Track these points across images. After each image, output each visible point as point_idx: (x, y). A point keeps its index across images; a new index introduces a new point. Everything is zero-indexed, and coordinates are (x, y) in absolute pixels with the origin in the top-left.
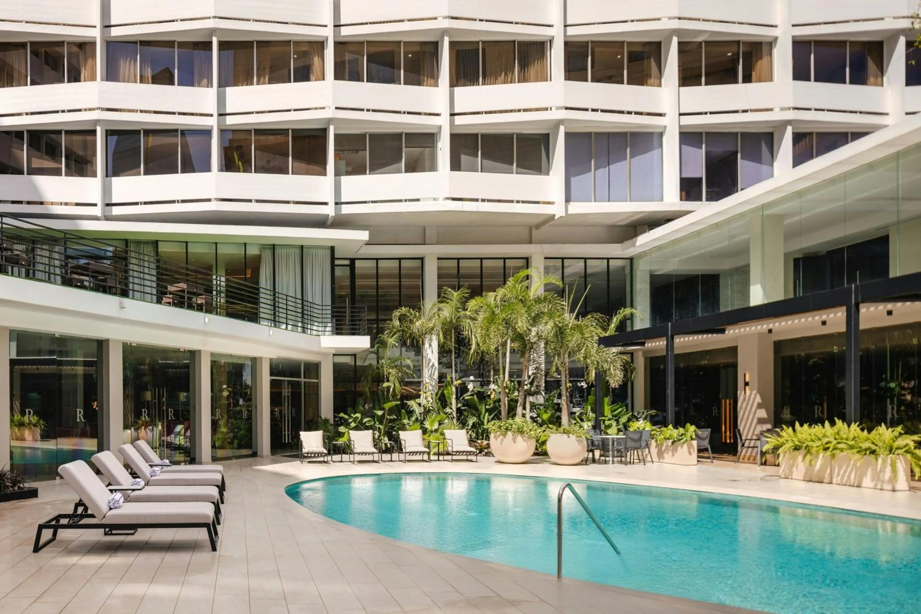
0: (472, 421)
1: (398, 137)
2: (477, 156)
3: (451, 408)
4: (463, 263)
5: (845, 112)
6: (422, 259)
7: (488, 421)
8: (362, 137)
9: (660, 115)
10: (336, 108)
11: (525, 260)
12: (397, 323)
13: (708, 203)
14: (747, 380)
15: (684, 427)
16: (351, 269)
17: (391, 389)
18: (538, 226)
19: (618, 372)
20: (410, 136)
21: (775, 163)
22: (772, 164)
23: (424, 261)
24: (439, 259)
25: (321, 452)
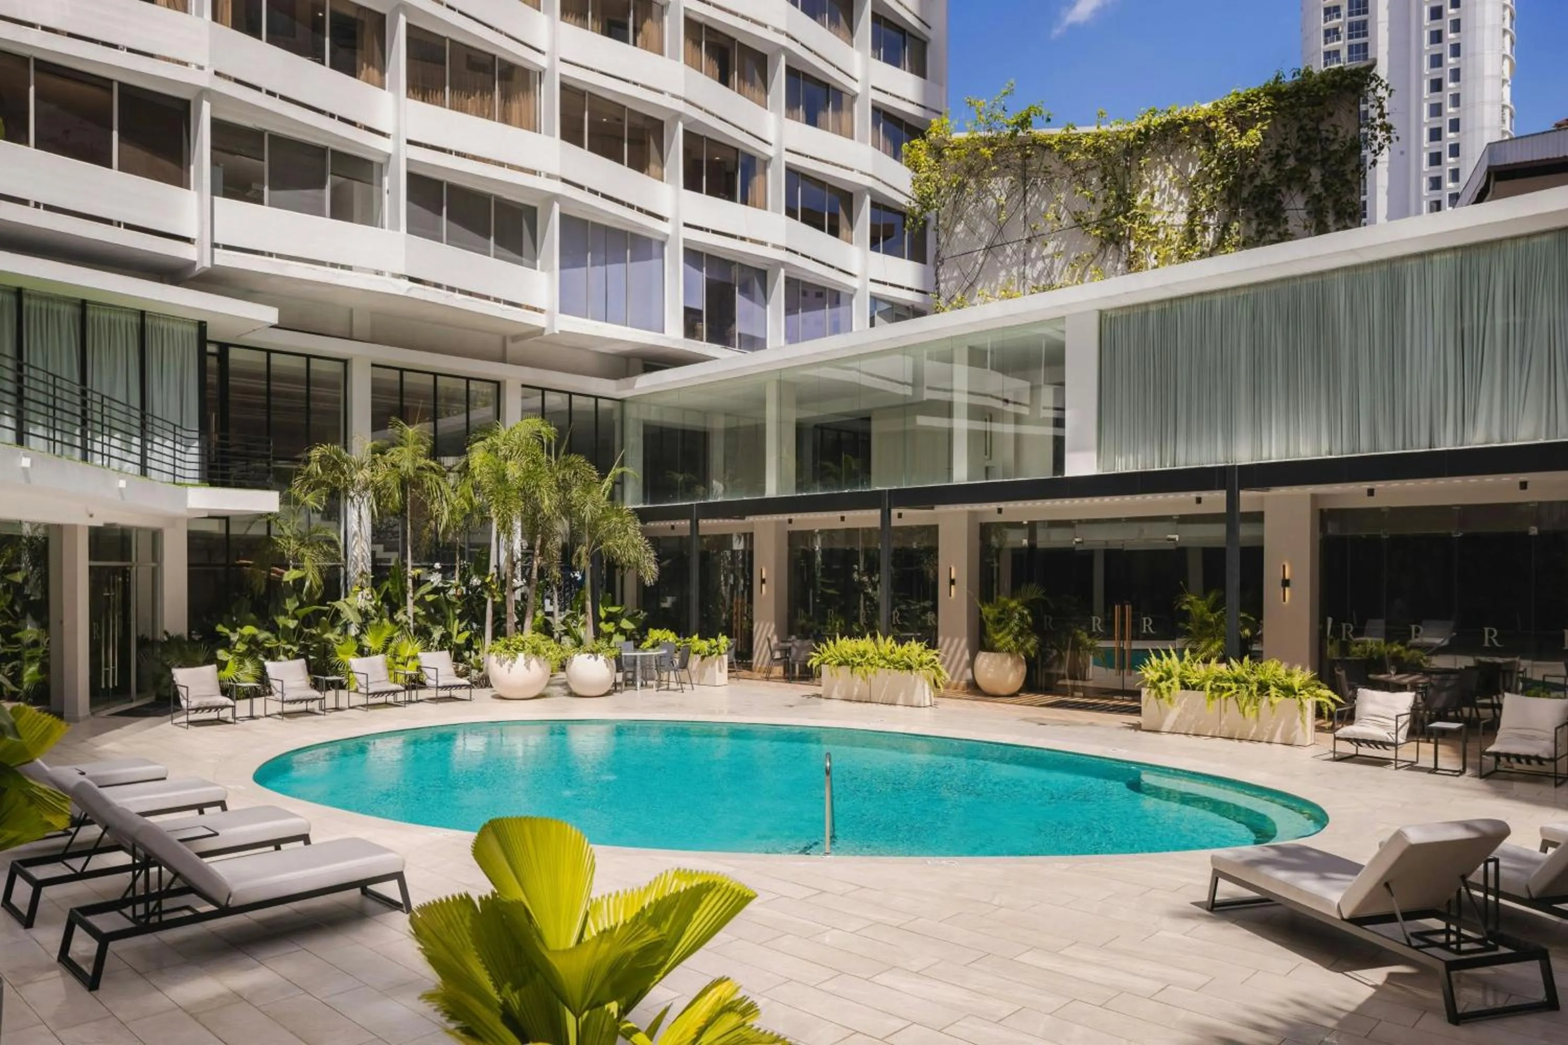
0: (437, 633)
1: (321, 151)
2: (441, 214)
3: (405, 613)
4: (408, 377)
5: (824, 263)
6: (345, 362)
7: (459, 633)
8: (257, 135)
9: (661, 218)
10: (216, 73)
11: (495, 385)
12: (315, 467)
13: (708, 344)
14: (764, 577)
15: (716, 638)
16: (219, 361)
17: (307, 584)
18: (516, 338)
19: (653, 566)
20: (338, 155)
21: (768, 307)
22: (765, 308)
23: (348, 366)
24: (373, 365)
25: (224, 704)
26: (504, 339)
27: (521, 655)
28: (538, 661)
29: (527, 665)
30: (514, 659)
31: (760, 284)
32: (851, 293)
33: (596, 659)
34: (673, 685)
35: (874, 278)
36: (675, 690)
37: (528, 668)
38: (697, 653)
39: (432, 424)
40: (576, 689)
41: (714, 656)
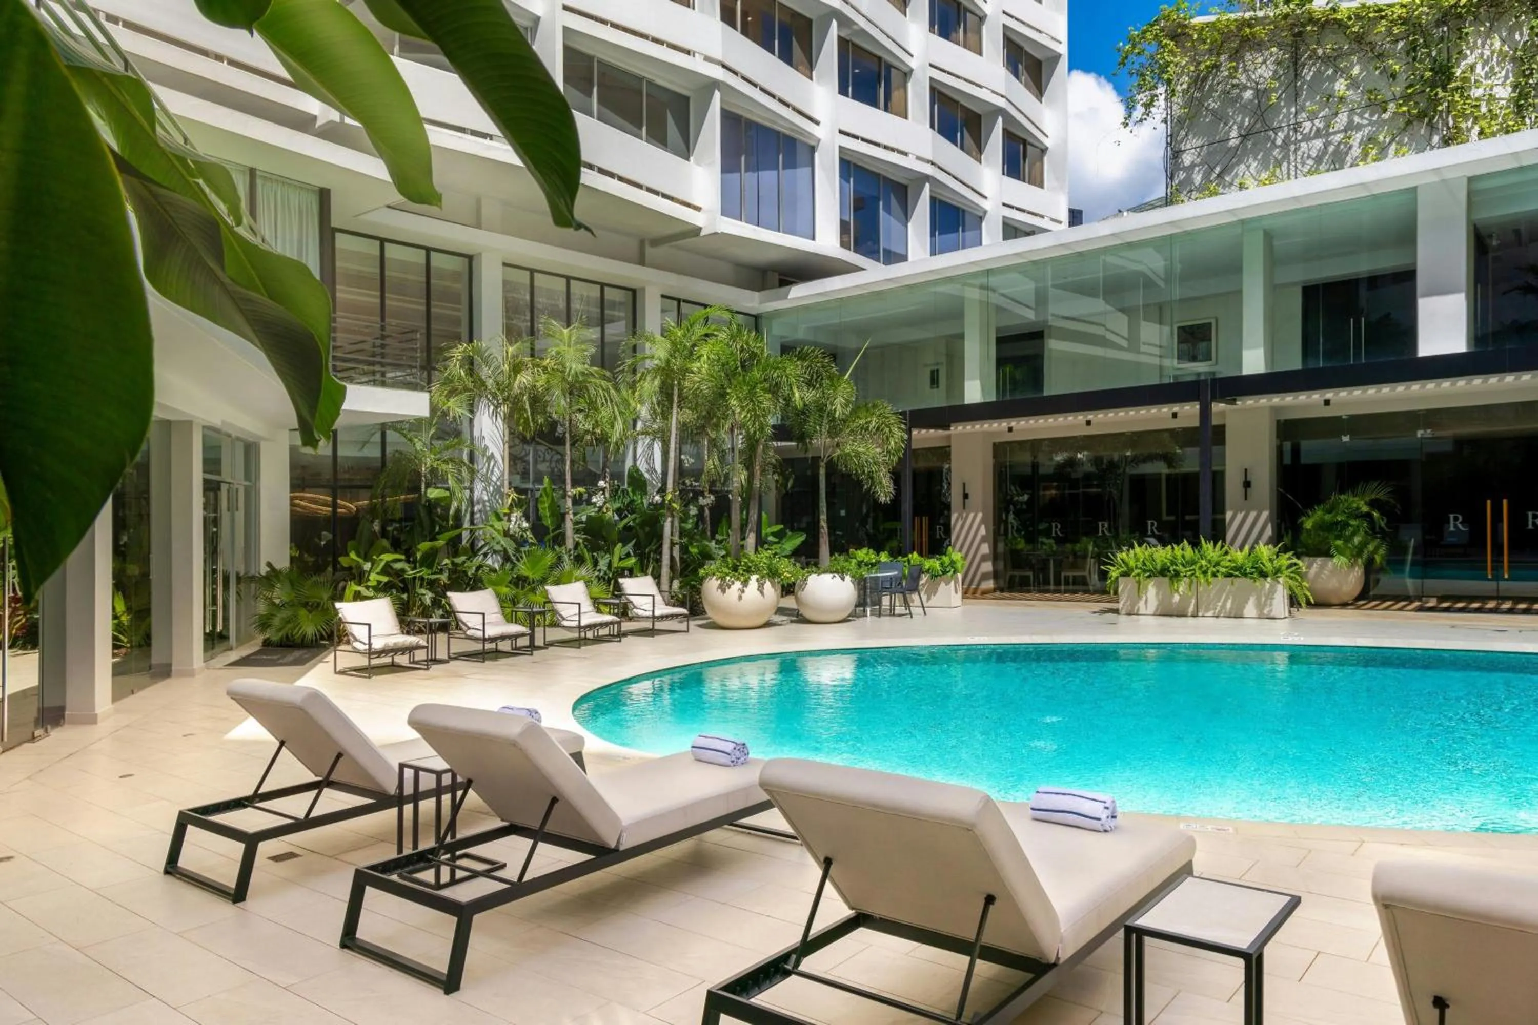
2: (590, 95)
4: (538, 278)
6: (470, 257)
7: (621, 559)
9: (811, 119)
11: (632, 294)
18: (657, 242)
21: (910, 225)
22: (907, 226)
23: (474, 263)
24: (505, 264)
25: (415, 644)
26: (642, 243)
27: (754, 577)
28: (771, 583)
29: (761, 589)
30: (745, 583)
31: (899, 202)
32: (981, 214)
33: (843, 579)
34: (899, 610)
35: (1006, 202)
36: (900, 615)
37: (762, 593)
38: (928, 571)
39: (599, 329)
40: (808, 614)
41: (949, 574)
